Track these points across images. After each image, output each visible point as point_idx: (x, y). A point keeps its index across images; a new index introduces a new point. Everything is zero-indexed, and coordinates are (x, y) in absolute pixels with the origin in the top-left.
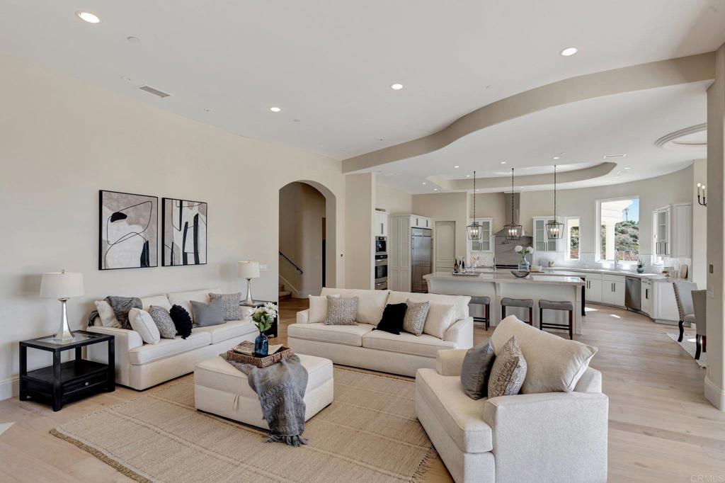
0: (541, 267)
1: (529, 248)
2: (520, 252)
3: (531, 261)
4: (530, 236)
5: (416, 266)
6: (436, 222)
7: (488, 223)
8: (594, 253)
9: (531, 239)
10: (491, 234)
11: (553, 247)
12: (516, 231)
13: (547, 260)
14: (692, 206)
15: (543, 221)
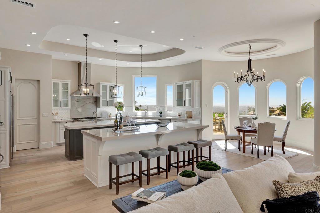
6: (16, 79)
7: (67, 84)
8: (132, 107)
9: (99, 98)
10: (70, 93)
13: (107, 112)
14: (201, 82)
15: (106, 86)
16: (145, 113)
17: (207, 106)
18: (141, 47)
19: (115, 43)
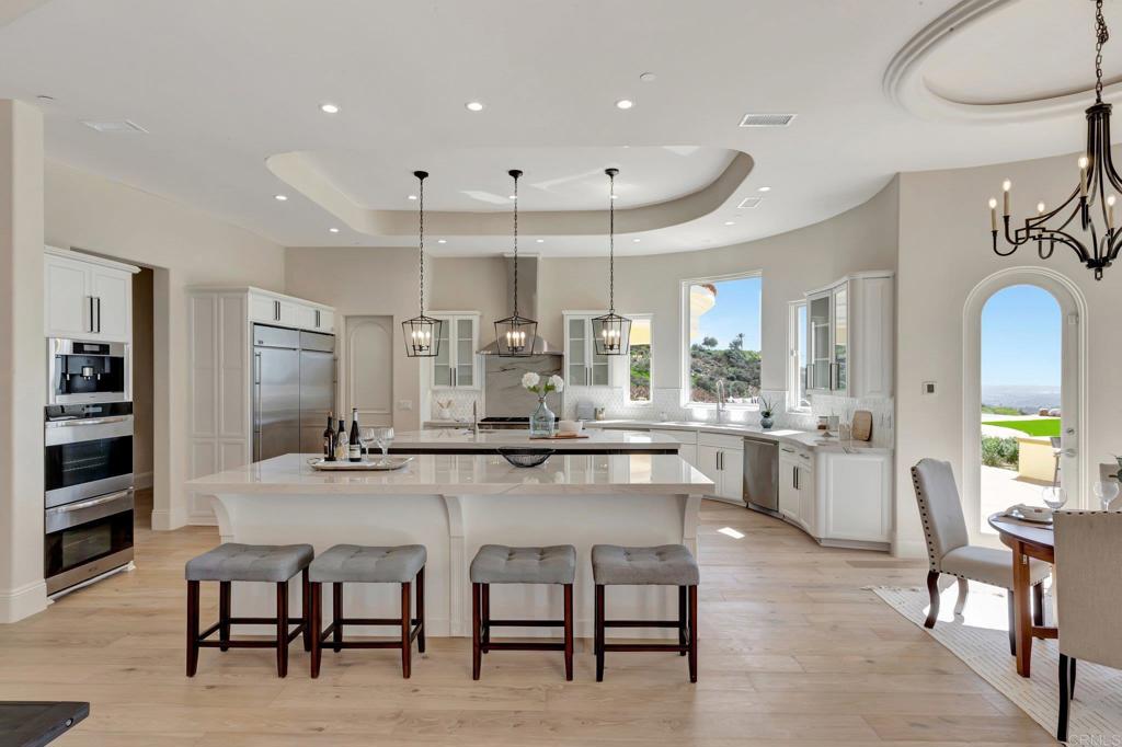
0: (581, 423)
1: (555, 379)
2: (534, 389)
3: (558, 407)
4: (558, 352)
5: (267, 427)
6: (347, 318)
7: (470, 322)
8: (678, 388)
9: (559, 358)
10: (475, 347)
11: (602, 377)
12: (523, 335)
13: (591, 404)
14: (894, 278)
15: (583, 321)
16: (719, 410)
17: (931, 389)
18: (612, 175)
19: (513, 178)
